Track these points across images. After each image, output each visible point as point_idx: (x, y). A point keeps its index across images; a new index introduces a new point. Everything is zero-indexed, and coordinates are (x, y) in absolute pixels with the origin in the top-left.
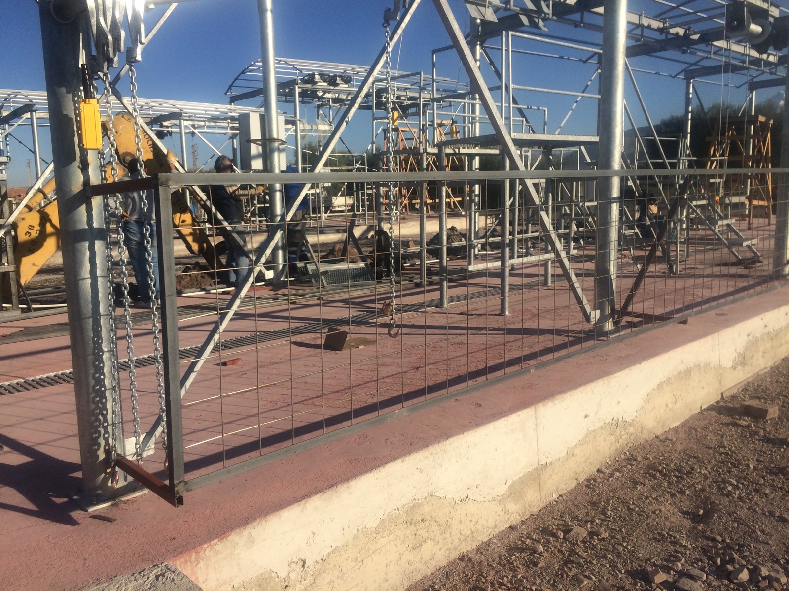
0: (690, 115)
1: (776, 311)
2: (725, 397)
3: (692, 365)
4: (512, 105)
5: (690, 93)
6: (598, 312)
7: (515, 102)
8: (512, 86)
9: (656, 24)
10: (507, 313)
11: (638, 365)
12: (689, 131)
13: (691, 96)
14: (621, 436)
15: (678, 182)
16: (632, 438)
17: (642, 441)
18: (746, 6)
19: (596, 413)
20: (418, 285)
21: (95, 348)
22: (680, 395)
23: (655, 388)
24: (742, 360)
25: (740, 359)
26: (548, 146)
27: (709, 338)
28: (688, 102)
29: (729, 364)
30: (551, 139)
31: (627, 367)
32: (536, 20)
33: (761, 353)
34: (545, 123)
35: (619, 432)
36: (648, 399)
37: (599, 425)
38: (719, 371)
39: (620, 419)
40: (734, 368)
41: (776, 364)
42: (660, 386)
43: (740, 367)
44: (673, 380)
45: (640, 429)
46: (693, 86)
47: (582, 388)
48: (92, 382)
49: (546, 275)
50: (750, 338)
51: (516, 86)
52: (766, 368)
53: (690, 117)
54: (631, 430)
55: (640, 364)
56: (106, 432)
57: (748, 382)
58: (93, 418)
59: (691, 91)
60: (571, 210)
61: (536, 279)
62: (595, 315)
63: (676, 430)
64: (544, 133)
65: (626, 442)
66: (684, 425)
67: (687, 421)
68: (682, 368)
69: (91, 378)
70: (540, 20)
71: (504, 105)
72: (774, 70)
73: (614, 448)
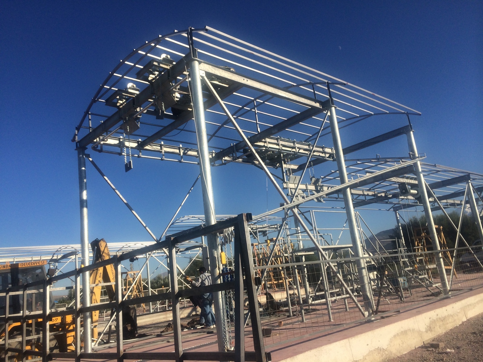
0: (401, 227)
1: (441, 309)
2: (425, 344)
3: (407, 329)
4: (318, 234)
5: (398, 218)
6: (367, 312)
7: (319, 233)
8: (317, 229)
9: (370, 193)
10: (332, 320)
11: (383, 327)
12: (402, 235)
13: (399, 218)
14: (383, 355)
15: (401, 260)
16: (388, 356)
17: (393, 358)
18: (407, 184)
19: (371, 344)
20: (288, 316)
21: (223, 318)
22: (404, 341)
23: (393, 337)
24: (430, 329)
25: (429, 328)
26: (335, 250)
27: (412, 319)
28: (398, 221)
29: (424, 330)
30: (335, 247)
31: (380, 328)
32: (320, 199)
33: (438, 326)
34: (332, 240)
35: (382, 353)
36: (391, 340)
37: (374, 348)
38: (420, 333)
39: (381, 348)
40: (427, 332)
41: (447, 331)
42: (395, 336)
43: (429, 332)
44: (400, 334)
45: (390, 353)
46: (399, 214)
47: (364, 334)
48: (223, 329)
49: (346, 308)
50: (431, 319)
51: (318, 229)
52: (442, 333)
53: (401, 229)
54: (387, 353)
55: (384, 327)
56: (227, 344)
57: (435, 338)
58: (224, 339)
59: (398, 217)
60: (351, 277)
61: (342, 309)
62: (366, 314)
63: (405, 355)
64: (332, 245)
65: (385, 357)
66: (408, 353)
67: (410, 352)
68: (402, 330)
69: (223, 327)
70: (321, 199)
71: (315, 234)
72: (434, 205)
73: (381, 359)
